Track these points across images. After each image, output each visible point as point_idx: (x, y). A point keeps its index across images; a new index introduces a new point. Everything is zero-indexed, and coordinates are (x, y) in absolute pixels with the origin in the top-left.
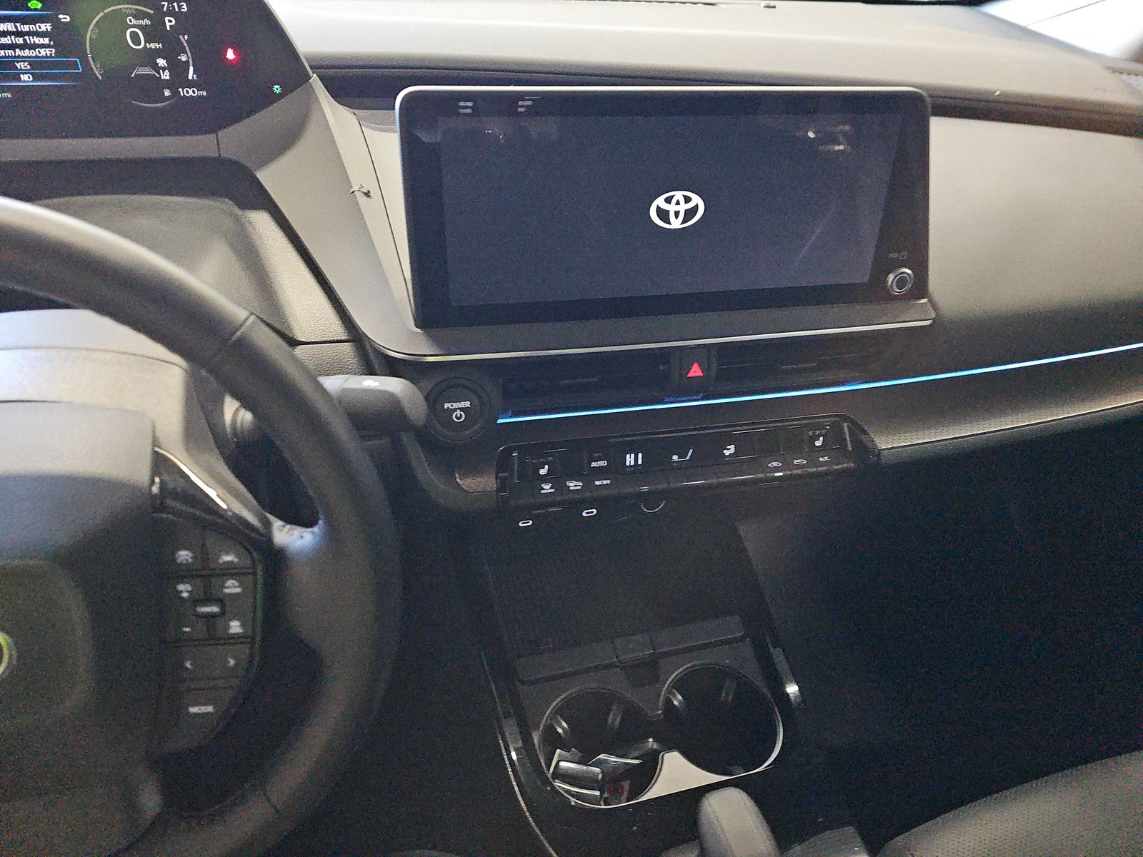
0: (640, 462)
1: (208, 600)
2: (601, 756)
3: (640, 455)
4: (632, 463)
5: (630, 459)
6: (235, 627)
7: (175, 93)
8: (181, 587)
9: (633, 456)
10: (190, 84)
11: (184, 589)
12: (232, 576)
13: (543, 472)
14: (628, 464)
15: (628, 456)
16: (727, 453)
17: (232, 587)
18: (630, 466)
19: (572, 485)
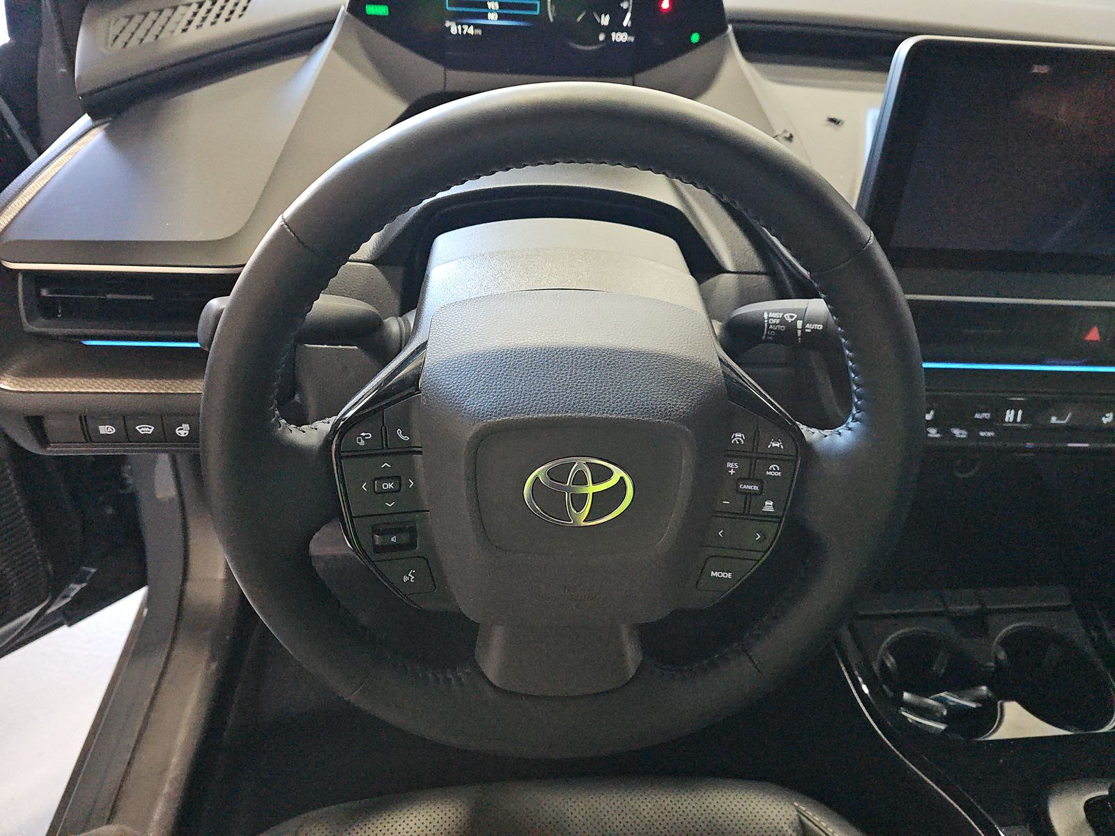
0: (1019, 419)
1: (749, 479)
2: (942, 694)
3: (1020, 412)
4: (1011, 420)
5: (1009, 416)
6: (769, 506)
7: (608, 37)
8: (730, 465)
9: (1013, 411)
10: (623, 29)
11: (732, 466)
12: (774, 461)
13: (929, 417)
14: (1007, 420)
15: (1008, 411)
16: (1105, 420)
17: (774, 471)
18: (1009, 422)
19: (957, 432)
